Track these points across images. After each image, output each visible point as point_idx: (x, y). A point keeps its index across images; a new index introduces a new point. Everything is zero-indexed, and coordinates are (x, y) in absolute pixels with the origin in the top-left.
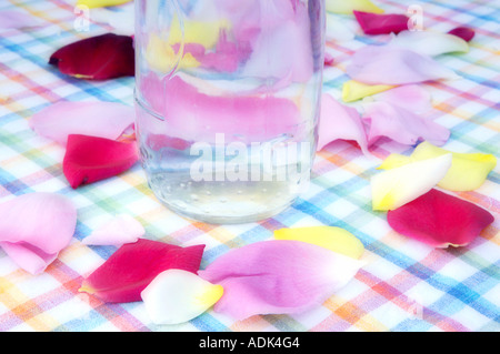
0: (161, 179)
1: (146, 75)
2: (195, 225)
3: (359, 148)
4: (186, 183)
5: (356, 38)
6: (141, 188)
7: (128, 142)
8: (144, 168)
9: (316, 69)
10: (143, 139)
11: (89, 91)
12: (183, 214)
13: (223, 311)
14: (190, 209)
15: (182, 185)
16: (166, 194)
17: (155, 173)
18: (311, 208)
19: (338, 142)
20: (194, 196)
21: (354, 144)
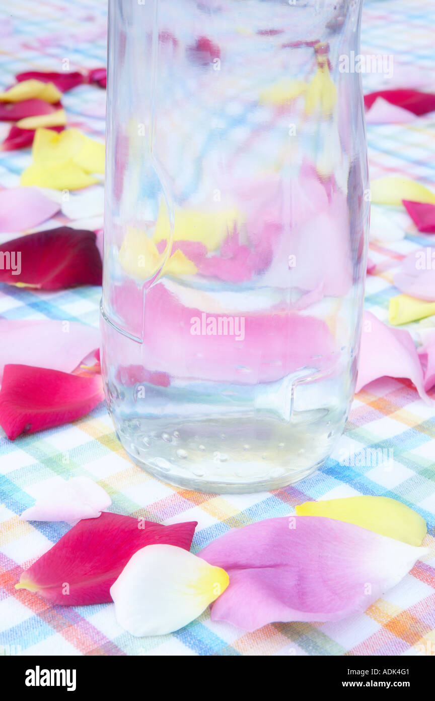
0: (136, 428)
1: (118, 284)
2: (181, 494)
3: (415, 389)
4: (171, 434)
5: (407, 237)
6: (105, 440)
7: (88, 376)
8: (111, 412)
9: (355, 280)
10: (112, 371)
11: (34, 306)
12: (166, 478)
13: (223, 620)
14: (175, 471)
15: (165, 436)
16: (141, 449)
17: (128, 418)
18: (347, 473)
19: (384, 381)
20: (182, 452)
21: (406, 383)
